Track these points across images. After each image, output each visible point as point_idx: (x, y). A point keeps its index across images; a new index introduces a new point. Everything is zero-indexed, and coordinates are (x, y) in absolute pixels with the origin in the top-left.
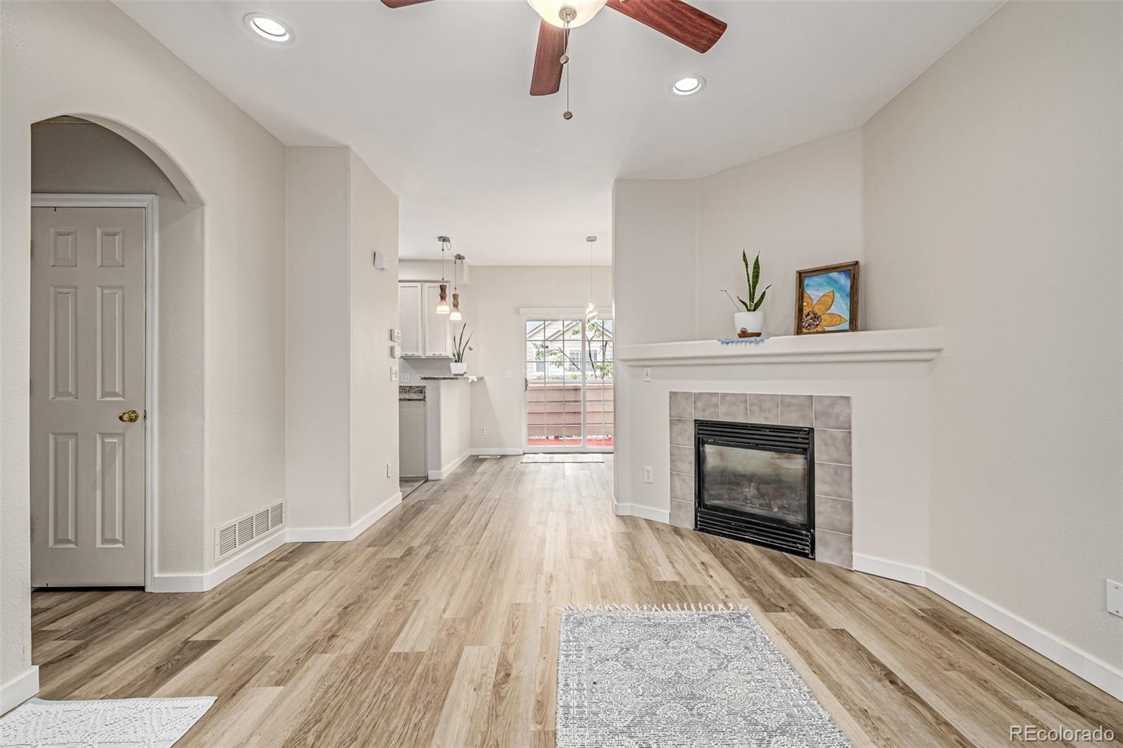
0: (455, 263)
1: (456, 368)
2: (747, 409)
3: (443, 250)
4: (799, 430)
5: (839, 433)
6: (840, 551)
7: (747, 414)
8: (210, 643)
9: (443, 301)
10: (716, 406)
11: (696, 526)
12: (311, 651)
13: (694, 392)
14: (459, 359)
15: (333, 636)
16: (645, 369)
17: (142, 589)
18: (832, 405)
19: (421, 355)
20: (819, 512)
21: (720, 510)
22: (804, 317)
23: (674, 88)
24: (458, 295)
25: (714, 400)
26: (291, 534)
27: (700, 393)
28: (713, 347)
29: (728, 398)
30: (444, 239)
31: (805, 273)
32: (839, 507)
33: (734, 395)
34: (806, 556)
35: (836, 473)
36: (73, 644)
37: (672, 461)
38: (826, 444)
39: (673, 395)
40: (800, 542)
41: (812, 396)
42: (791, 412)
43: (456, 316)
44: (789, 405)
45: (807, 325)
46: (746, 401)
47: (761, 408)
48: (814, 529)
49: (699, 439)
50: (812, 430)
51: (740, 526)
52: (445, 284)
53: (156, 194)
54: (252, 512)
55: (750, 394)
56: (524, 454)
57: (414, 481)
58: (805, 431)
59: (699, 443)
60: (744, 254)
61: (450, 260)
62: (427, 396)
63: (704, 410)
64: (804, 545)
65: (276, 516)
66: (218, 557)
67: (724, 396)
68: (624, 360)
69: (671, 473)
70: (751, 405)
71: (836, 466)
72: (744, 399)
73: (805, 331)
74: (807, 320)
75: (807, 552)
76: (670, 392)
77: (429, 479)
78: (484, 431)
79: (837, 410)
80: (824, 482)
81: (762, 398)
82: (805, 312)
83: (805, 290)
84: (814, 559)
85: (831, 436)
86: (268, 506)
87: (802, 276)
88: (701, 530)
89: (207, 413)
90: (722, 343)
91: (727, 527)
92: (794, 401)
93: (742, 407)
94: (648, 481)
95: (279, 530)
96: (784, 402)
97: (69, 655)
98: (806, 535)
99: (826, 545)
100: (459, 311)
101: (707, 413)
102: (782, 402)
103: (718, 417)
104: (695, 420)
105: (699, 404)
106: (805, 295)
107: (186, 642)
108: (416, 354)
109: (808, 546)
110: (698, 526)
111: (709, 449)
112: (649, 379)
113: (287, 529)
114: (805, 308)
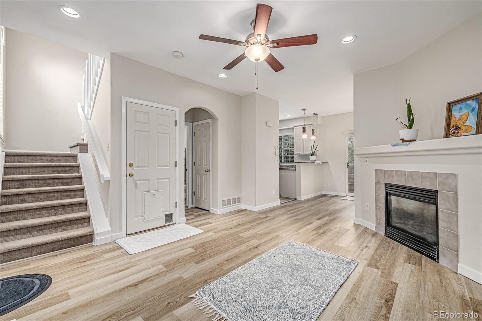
0: (313, 117)
1: (312, 158)
2: (406, 179)
3: (304, 113)
4: (431, 191)
5: (451, 194)
6: (452, 261)
7: (406, 181)
8: (211, 223)
9: (305, 133)
10: (393, 176)
11: (386, 234)
12: (225, 230)
13: (384, 169)
14: (313, 155)
15: (231, 229)
16: (366, 158)
17: (209, 211)
18: (447, 178)
19: (302, 153)
20: (441, 237)
21: (397, 228)
22: (451, 128)
23: (342, 41)
24: (314, 129)
25: (392, 174)
26: (242, 206)
27: (386, 170)
28: (388, 148)
29: (398, 173)
30: (304, 110)
31: (452, 103)
32: (451, 236)
33: (400, 171)
34: (434, 260)
35: (449, 217)
36: (194, 217)
37: (376, 202)
38: (444, 200)
39: (376, 170)
40: (431, 251)
41: (436, 173)
42: (426, 181)
43: (313, 138)
44: (425, 177)
45: (452, 133)
46: (406, 174)
47: (412, 178)
48: (438, 246)
49: (387, 192)
50: (437, 192)
51: (404, 238)
52: (305, 126)
53: (211, 118)
54: (231, 198)
55: (407, 171)
56: (347, 196)
57: (288, 199)
58: (433, 192)
59: (388, 195)
60: (406, 100)
61: (311, 116)
62: (296, 169)
63: (388, 178)
64: (434, 254)
65: (239, 200)
66: (221, 207)
67: (396, 171)
68: (357, 155)
69: (376, 207)
70: (408, 177)
71: (449, 212)
72: (404, 174)
73: (451, 136)
74: (452, 130)
75: (435, 257)
76: (375, 169)
77: (297, 199)
78: (329, 185)
79: (450, 181)
80: (443, 221)
81: (413, 173)
82: (452, 126)
83: (453, 113)
84: (438, 262)
85: (447, 196)
86: (236, 197)
87: (450, 106)
88: (388, 237)
89: (219, 171)
90: (392, 146)
91: (398, 237)
92: (428, 175)
93: (404, 178)
94: (367, 210)
95: (239, 204)
96: (423, 176)
97: (192, 219)
98: (435, 249)
99: (444, 256)
100: (314, 136)
101: (390, 180)
102: (422, 175)
103: (394, 182)
104: (385, 183)
105: (386, 175)
106: (452, 116)
107: (208, 222)
108: (301, 153)
109: (436, 255)
110: (387, 234)
111: (393, 198)
112: (367, 163)
113: (242, 205)
114: (451, 123)
